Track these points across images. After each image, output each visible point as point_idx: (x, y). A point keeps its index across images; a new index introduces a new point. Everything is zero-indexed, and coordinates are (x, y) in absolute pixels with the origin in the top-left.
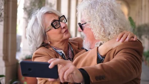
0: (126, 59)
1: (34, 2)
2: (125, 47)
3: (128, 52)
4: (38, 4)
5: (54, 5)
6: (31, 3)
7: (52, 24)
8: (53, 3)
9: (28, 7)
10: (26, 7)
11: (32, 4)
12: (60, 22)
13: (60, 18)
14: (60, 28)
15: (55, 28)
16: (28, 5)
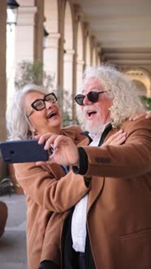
0: (142, 142)
1: (28, 75)
2: (140, 127)
3: (142, 134)
4: (33, 78)
5: (54, 77)
6: (24, 76)
7: (32, 105)
8: (52, 75)
9: (20, 82)
10: (17, 82)
11: (25, 78)
12: (46, 102)
13: (46, 96)
14: (45, 109)
15: (38, 110)
16: (20, 78)
